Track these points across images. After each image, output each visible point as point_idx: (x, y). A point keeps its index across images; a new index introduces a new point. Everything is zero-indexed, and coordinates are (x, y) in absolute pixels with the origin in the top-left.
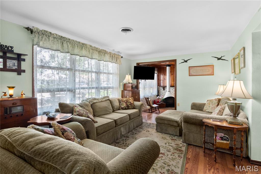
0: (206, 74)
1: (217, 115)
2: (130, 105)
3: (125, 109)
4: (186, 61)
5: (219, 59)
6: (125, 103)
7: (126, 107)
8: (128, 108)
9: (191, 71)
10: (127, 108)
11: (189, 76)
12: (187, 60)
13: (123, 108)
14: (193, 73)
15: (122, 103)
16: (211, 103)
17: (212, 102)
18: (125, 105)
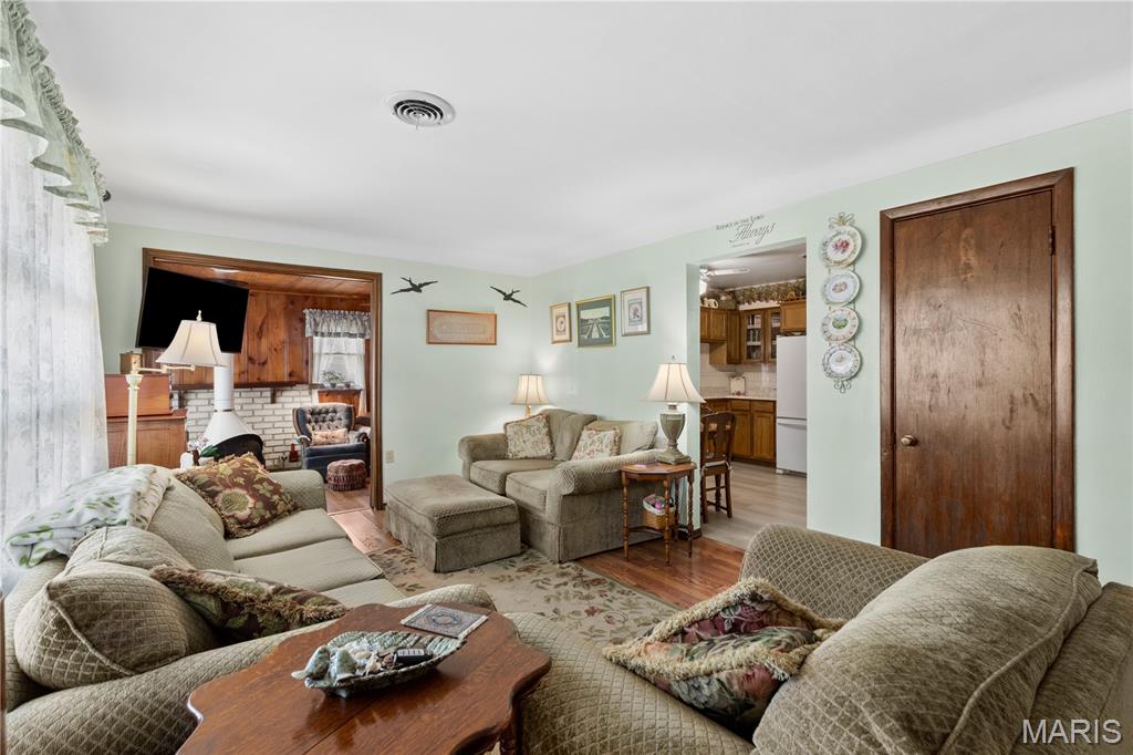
0: (477, 340)
1: (610, 455)
2: (276, 497)
3: (264, 523)
4: (417, 288)
5: (508, 297)
6: (245, 492)
7: (262, 512)
8: (273, 512)
9: (436, 324)
10: (268, 515)
11: (429, 343)
12: (421, 285)
13: (246, 521)
14: (440, 336)
15: (228, 491)
16: (524, 430)
17: (528, 427)
18: (251, 502)
